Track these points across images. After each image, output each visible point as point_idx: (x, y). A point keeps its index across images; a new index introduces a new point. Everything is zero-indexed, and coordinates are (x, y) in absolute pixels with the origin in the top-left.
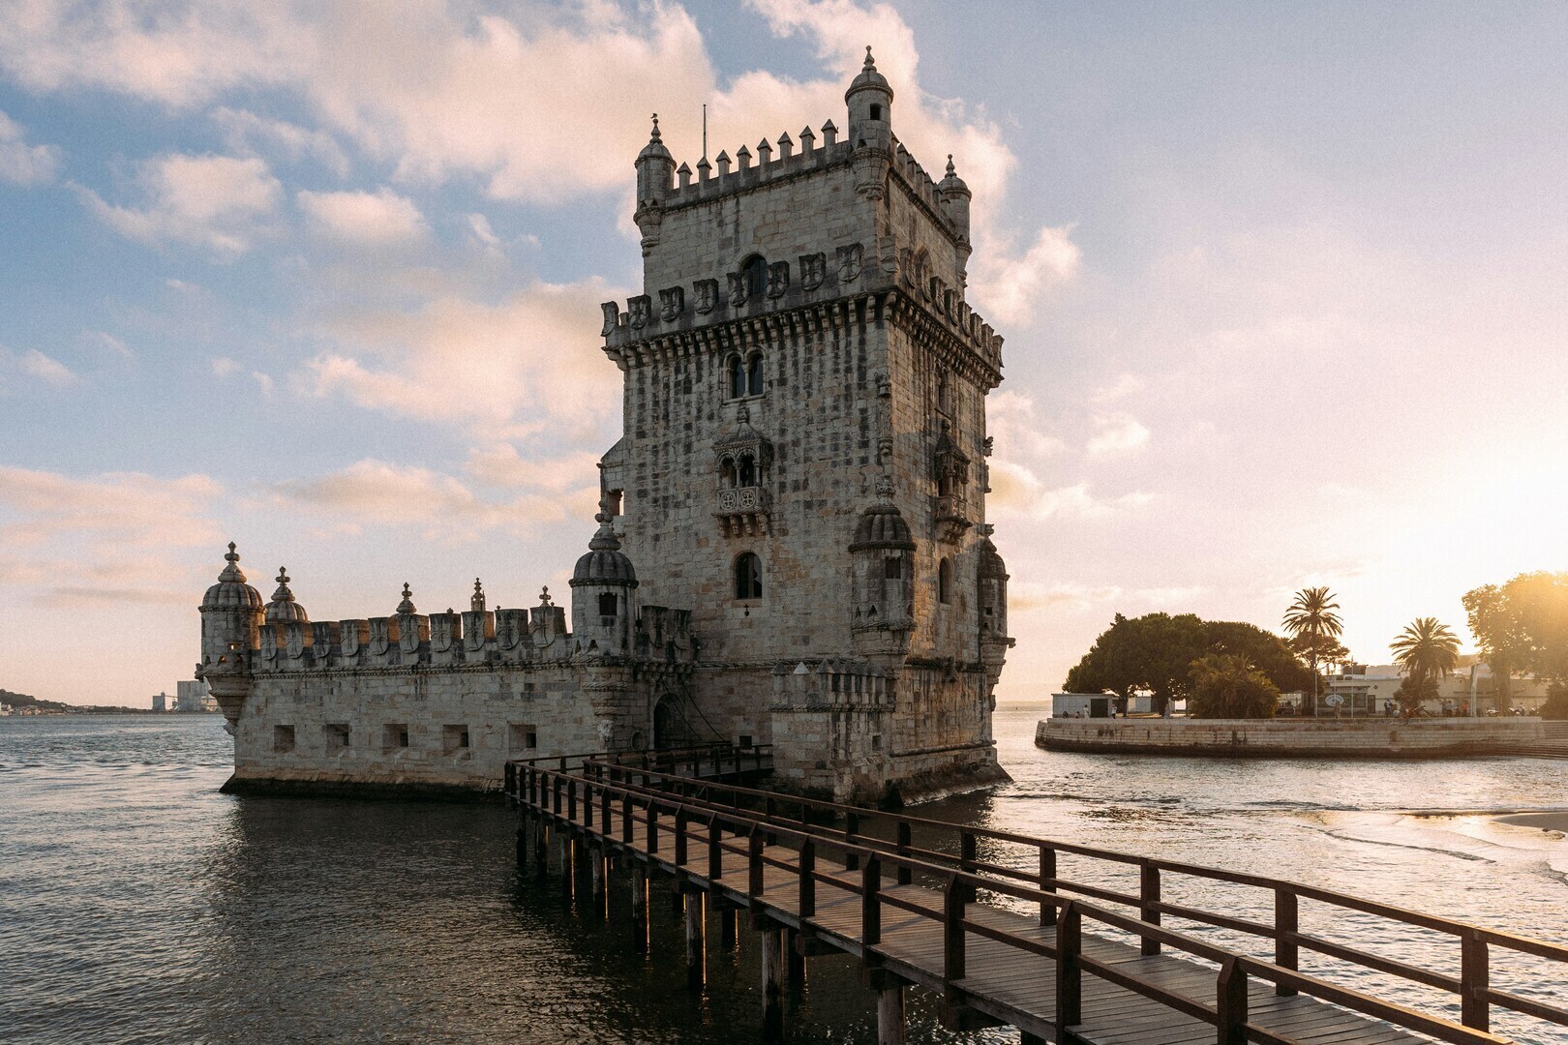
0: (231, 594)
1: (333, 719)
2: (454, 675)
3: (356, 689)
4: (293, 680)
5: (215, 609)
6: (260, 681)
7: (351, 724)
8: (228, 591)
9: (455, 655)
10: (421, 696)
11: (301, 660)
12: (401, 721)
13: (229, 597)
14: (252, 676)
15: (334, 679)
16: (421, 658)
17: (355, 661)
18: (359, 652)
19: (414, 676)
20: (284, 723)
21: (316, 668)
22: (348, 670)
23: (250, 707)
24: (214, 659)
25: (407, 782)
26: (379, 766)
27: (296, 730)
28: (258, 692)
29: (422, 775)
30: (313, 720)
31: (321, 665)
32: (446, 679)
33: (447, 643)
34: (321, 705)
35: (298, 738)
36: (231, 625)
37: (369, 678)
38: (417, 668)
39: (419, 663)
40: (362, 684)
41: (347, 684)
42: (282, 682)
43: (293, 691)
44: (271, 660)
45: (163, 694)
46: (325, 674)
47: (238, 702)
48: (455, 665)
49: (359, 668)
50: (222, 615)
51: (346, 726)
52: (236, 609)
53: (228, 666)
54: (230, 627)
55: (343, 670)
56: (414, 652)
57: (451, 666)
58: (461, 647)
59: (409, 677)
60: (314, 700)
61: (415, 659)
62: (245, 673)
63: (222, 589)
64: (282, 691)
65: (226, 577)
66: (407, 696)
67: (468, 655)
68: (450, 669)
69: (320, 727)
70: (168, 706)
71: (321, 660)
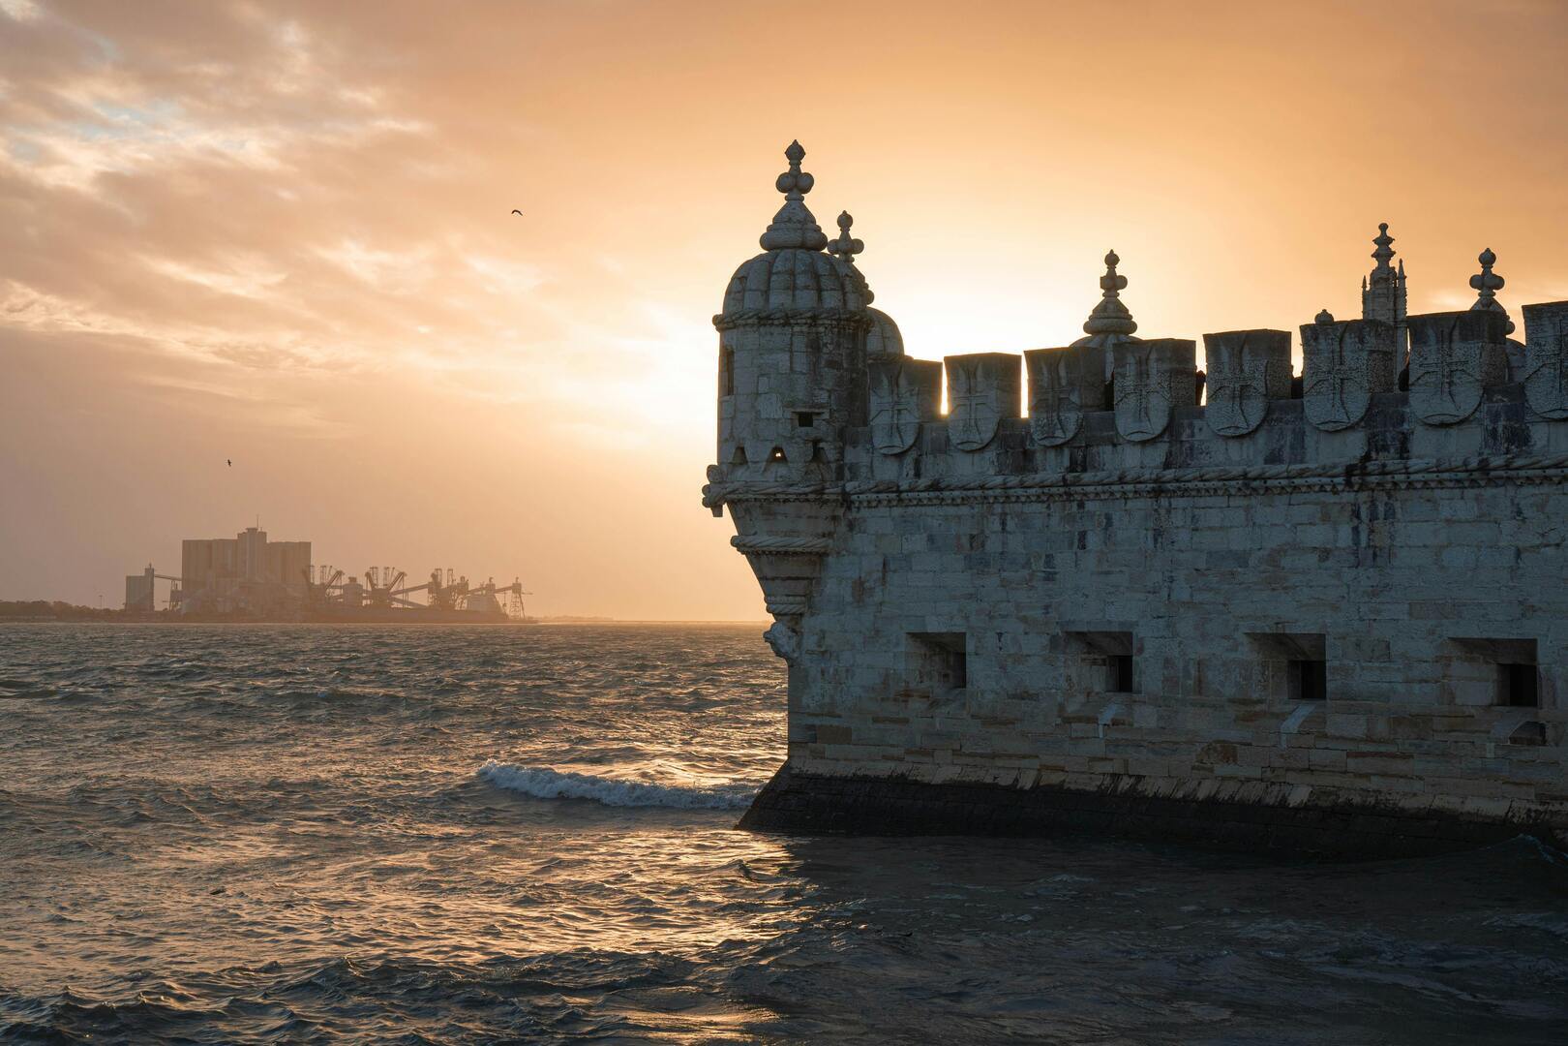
0: (801, 280)
1: (1089, 616)
2: (1489, 492)
3: (1158, 534)
4: (964, 510)
5: (764, 320)
6: (865, 512)
7: (1140, 632)
8: (792, 273)
9: (1494, 433)
10: (1372, 555)
11: (991, 455)
12: (1303, 624)
13: (794, 288)
14: (846, 501)
15: (1089, 506)
16: (1375, 445)
17: (1158, 454)
18: (1171, 429)
19: (1348, 497)
20: (934, 626)
21: (1038, 477)
22: (1137, 481)
23: (834, 585)
24: (757, 452)
25: (1324, 803)
26: (1228, 752)
27: (970, 646)
28: (860, 542)
29: (1375, 783)
30: (1024, 620)
31: (1051, 468)
32: (1460, 505)
33: (1467, 398)
34: (1050, 577)
35: (975, 667)
36: (801, 363)
37: (1201, 502)
38: (1364, 473)
39: (1367, 458)
40: (1178, 519)
41: (1132, 520)
42: (934, 516)
43: (965, 541)
44: (900, 456)
45: (150, 572)
46: (1067, 492)
47: (807, 571)
48: (1497, 461)
49: (1170, 474)
50: (779, 336)
51: (1125, 637)
52: (814, 318)
53: (794, 470)
54: (798, 368)
55: (1121, 480)
56: (1351, 428)
57: (1484, 467)
58: (1518, 410)
59: (1331, 499)
60: (1027, 564)
61: (1354, 446)
62: (832, 491)
63: (779, 266)
64: (931, 539)
65: (781, 237)
66: (1325, 554)
67: (1539, 434)
68: (1479, 475)
69: (1045, 640)
70: (161, 600)
71: (1051, 455)
